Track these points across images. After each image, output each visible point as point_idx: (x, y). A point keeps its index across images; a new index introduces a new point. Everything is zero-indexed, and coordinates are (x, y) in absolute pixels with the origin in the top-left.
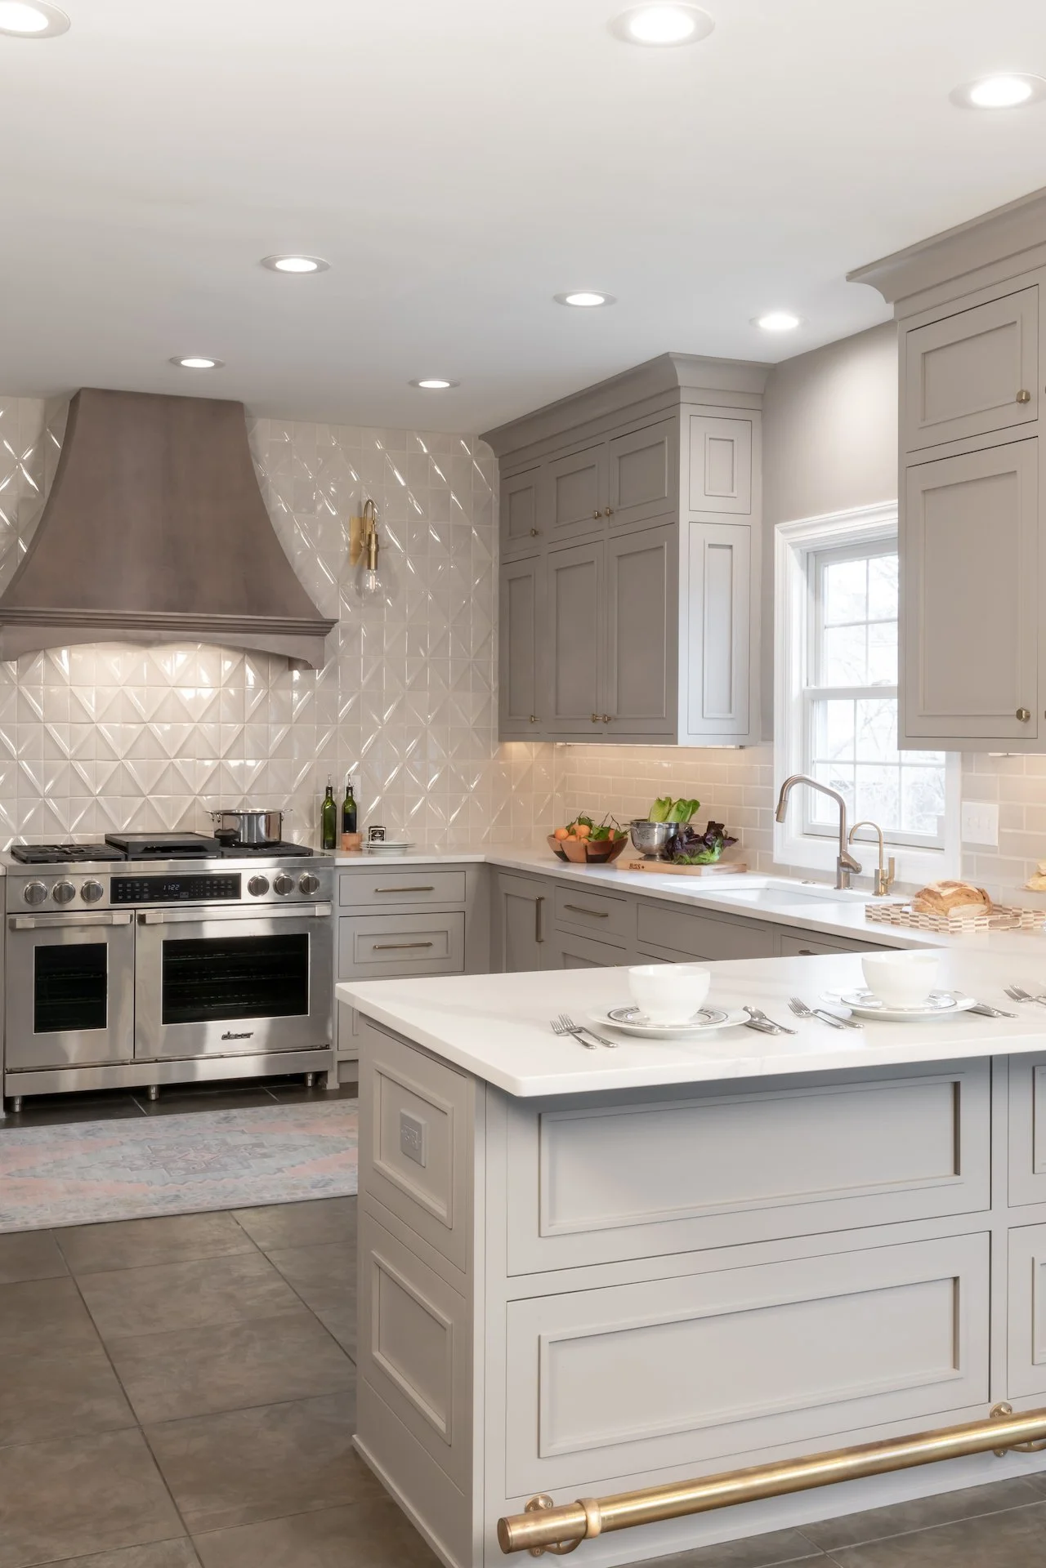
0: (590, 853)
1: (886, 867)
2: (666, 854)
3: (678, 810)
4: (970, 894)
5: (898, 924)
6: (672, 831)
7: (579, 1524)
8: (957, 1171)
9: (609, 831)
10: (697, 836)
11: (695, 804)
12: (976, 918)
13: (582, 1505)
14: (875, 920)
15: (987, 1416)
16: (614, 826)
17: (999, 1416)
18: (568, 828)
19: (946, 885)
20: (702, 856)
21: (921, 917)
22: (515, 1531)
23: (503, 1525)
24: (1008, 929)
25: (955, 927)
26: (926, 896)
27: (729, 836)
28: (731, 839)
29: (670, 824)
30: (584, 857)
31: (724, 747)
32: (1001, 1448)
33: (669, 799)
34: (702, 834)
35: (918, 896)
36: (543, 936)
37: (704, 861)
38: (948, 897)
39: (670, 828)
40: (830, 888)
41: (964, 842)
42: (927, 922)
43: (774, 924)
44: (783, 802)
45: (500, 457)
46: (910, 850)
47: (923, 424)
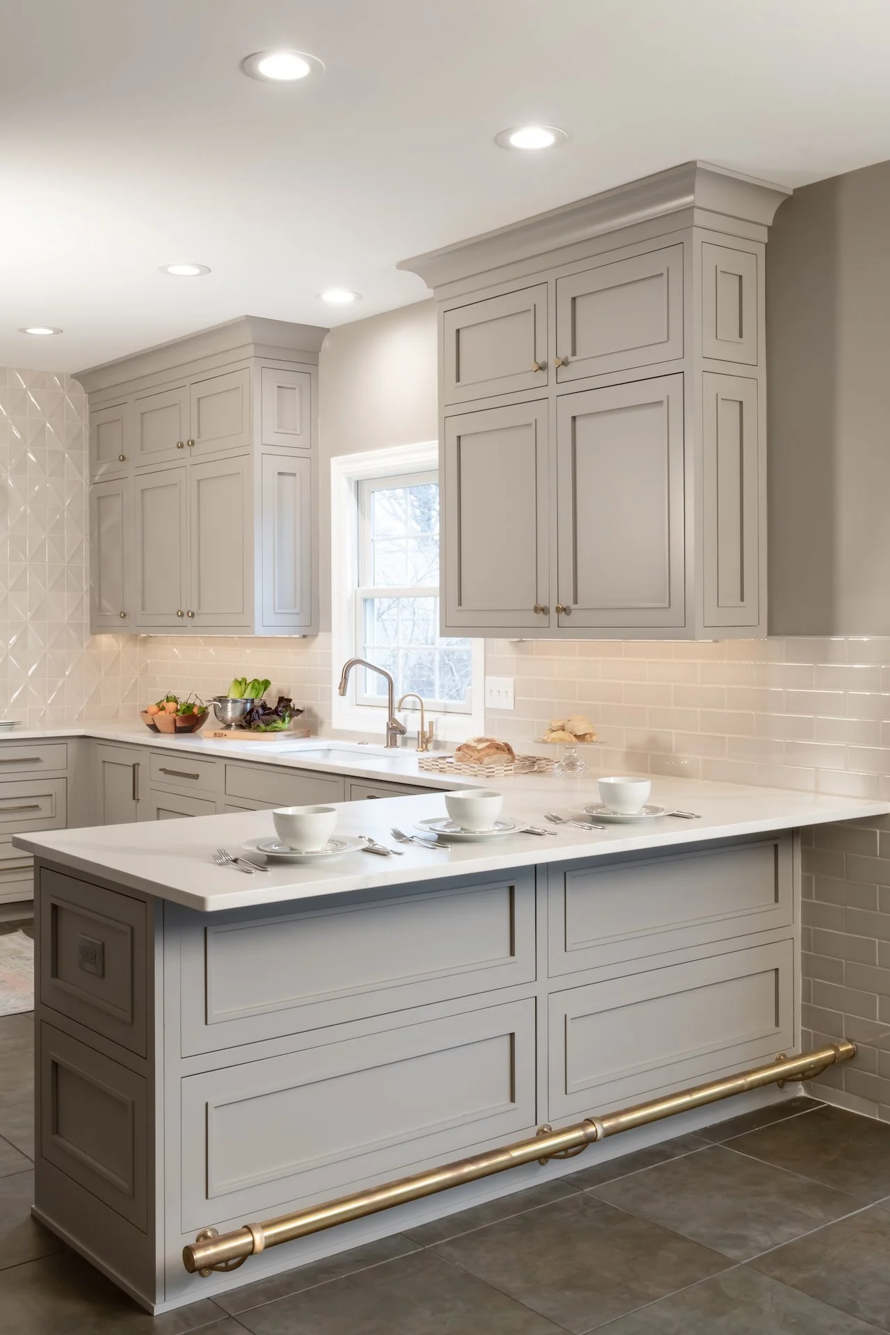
0: (178, 725)
1: (426, 729)
2: (244, 724)
3: (252, 688)
4: (499, 747)
5: (445, 772)
6: (249, 705)
7: (248, 1244)
8: (512, 953)
9: (193, 707)
10: (270, 709)
11: (266, 683)
12: (505, 765)
13: (248, 1230)
14: (426, 769)
15: (534, 1135)
16: (198, 703)
17: (542, 1135)
18: (158, 704)
19: (480, 741)
20: (274, 725)
21: (463, 766)
22: (199, 1255)
23: (188, 1252)
24: (527, 773)
25: (490, 772)
26: (465, 750)
27: (296, 708)
28: (298, 710)
29: (247, 700)
30: (172, 728)
31: (291, 636)
32: (544, 1158)
33: (244, 680)
34: (273, 708)
35: (459, 749)
36: (140, 795)
37: (276, 729)
38: (482, 750)
39: (247, 703)
40: (380, 747)
41: (485, 708)
42: (468, 769)
43: (345, 776)
44: (344, 680)
45: (89, 394)
46: (445, 715)
47: (459, 384)
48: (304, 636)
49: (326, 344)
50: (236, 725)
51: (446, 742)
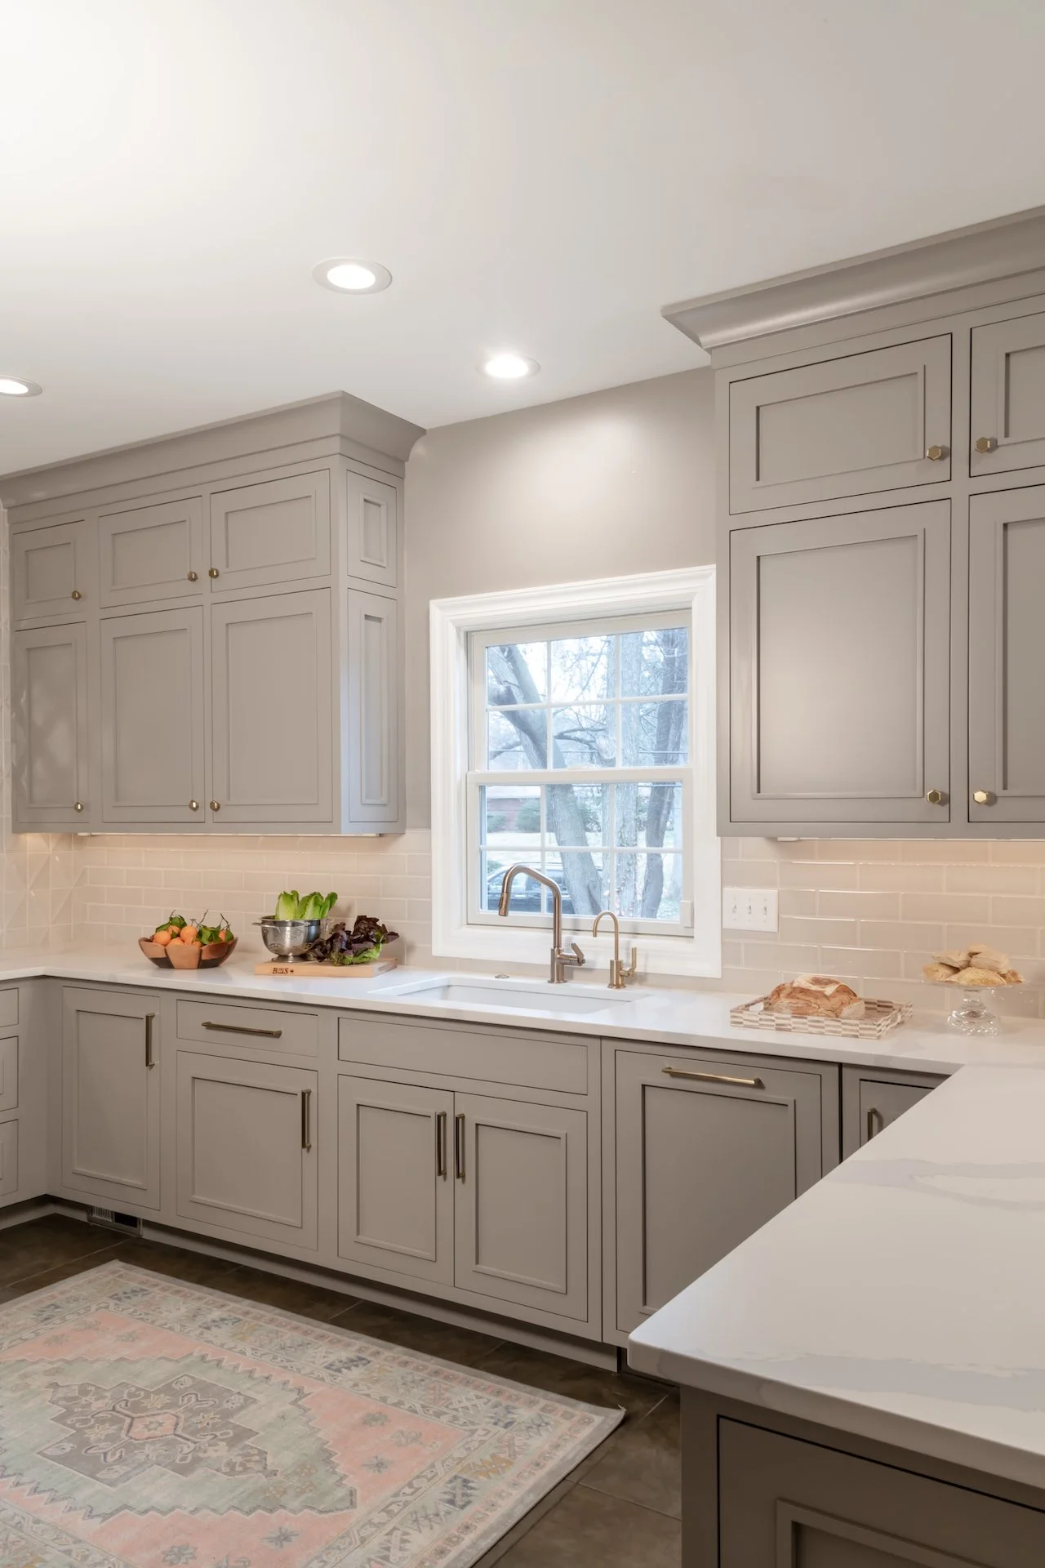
0: (204, 957)
1: (623, 958)
3: (313, 905)
4: (847, 990)
6: (313, 929)
9: (219, 932)
11: (332, 898)
18: (167, 931)
19: (822, 982)
20: (366, 955)
29: (309, 922)
30: (195, 962)
33: (295, 893)
36: (155, 1059)
37: (365, 960)
39: (310, 926)
40: (541, 983)
41: (722, 929)
42: (840, 1027)
43: (601, 1038)
44: (505, 894)
45: (9, 508)
46: (634, 937)
47: (759, 484)
48: (381, 835)
49: (419, 450)
50: (294, 956)
51: (646, 974)
